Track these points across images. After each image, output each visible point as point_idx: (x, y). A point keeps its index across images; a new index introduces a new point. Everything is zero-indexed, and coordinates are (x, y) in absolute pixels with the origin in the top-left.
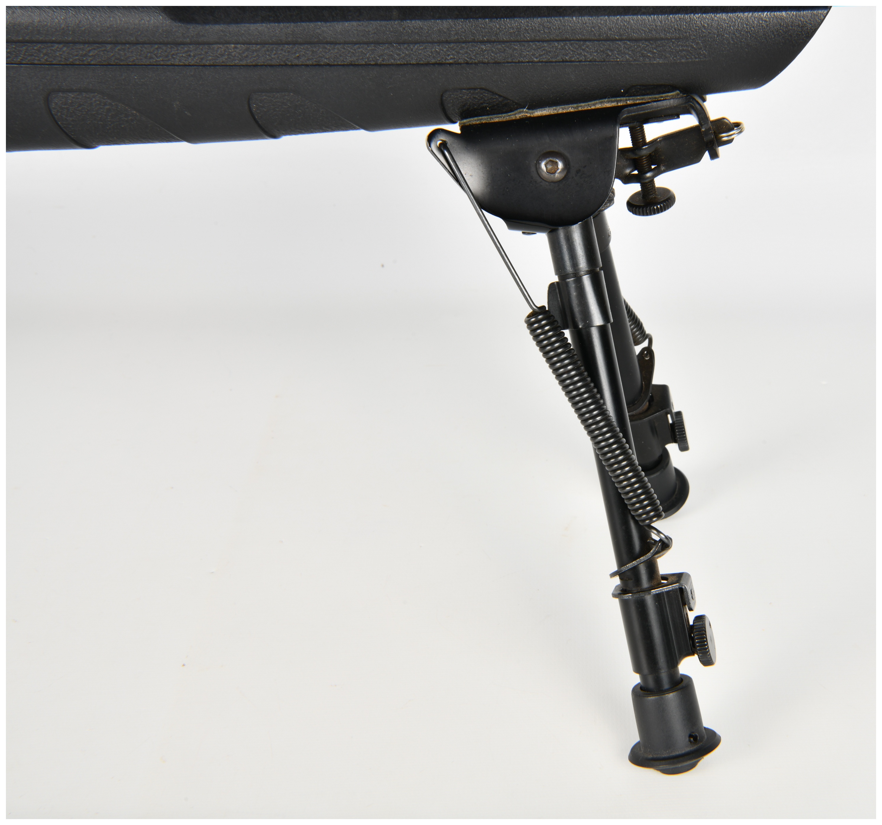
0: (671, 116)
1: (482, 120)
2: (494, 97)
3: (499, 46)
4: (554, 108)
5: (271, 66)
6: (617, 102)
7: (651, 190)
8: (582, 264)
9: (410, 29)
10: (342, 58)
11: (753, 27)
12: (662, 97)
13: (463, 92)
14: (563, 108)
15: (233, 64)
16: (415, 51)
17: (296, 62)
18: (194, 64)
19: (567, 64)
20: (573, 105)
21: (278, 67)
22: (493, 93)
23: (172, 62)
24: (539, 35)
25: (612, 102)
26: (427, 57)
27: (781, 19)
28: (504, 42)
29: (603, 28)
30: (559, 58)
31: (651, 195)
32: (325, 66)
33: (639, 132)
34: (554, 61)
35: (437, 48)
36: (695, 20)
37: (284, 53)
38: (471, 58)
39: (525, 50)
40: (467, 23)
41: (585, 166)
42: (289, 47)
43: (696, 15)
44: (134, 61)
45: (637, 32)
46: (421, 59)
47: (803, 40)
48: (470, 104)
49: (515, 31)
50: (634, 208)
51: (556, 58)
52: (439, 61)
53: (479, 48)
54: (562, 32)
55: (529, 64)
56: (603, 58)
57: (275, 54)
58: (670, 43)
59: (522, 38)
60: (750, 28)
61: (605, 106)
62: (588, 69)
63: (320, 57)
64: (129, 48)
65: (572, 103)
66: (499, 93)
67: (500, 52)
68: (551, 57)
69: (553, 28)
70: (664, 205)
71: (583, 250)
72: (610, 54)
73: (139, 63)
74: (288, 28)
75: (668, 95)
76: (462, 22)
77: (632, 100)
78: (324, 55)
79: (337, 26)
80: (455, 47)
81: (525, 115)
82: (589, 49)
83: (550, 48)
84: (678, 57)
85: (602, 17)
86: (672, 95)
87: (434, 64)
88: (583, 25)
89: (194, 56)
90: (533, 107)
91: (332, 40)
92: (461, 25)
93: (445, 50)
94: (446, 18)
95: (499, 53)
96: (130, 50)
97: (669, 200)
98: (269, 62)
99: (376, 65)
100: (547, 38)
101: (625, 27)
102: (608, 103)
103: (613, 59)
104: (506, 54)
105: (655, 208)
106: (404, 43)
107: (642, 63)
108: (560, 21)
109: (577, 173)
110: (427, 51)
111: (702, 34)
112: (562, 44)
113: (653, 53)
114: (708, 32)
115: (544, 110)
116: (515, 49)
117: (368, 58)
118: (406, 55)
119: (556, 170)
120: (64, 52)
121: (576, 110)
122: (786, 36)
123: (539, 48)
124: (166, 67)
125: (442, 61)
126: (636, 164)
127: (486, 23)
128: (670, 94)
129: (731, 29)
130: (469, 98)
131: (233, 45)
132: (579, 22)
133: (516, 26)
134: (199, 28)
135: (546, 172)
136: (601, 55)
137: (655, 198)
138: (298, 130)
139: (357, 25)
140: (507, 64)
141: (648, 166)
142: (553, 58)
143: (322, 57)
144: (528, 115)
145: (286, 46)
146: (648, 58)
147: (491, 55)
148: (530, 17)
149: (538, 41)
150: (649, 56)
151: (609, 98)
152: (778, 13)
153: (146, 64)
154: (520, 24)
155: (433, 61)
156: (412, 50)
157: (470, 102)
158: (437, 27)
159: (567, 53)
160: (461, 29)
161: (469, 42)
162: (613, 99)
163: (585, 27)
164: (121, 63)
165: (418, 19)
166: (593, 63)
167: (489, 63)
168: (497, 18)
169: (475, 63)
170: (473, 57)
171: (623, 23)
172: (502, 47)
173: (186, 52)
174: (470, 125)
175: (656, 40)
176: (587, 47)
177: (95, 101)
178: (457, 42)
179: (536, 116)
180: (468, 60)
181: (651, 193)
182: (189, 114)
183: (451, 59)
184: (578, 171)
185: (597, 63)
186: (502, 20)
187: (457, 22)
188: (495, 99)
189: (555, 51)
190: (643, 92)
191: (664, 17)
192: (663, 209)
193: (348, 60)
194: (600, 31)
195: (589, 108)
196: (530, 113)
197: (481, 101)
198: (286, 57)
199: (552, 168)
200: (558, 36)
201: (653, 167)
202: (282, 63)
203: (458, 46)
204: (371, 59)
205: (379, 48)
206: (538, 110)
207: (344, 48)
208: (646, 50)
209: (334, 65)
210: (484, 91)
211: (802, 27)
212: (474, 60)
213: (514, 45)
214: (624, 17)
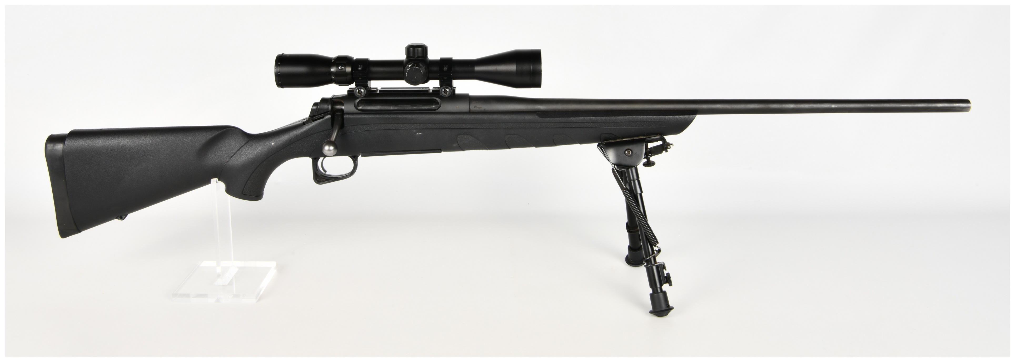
0: (656, 142)
1: (610, 142)
8: (635, 178)
12: (655, 137)
14: (630, 138)
15: (551, 127)
17: (566, 127)
18: (542, 128)
20: (633, 138)
21: (561, 128)
22: (613, 134)
23: (536, 127)
27: (685, 118)
28: (617, 122)
33: (647, 146)
35: (600, 123)
37: (563, 125)
39: (622, 124)
44: (527, 127)
45: (649, 120)
50: (645, 165)
53: (611, 123)
58: (657, 123)
59: (622, 121)
60: (679, 120)
61: (640, 138)
64: (527, 124)
71: (635, 174)
72: (643, 125)
77: (646, 137)
81: (620, 140)
82: (637, 124)
86: (658, 136)
90: (623, 138)
91: (575, 121)
95: (615, 125)
97: (653, 164)
106: (592, 122)
112: (631, 123)
120: (512, 125)
122: (686, 123)
125: (602, 127)
126: (646, 154)
129: (672, 119)
130: (607, 136)
131: (551, 123)
132: (636, 118)
134: (544, 119)
135: (627, 154)
137: (650, 163)
143: (572, 126)
148: (624, 116)
149: (626, 122)
150: (652, 126)
153: (530, 128)
154: (621, 118)
155: (599, 126)
156: (594, 124)
158: (601, 119)
161: (608, 122)
162: (643, 136)
164: (524, 128)
173: (540, 125)
175: (654, 122)
177: (516, 137)
178: (605, 122)
190: (649, 135)
191: (656, 117)
193: (579, 126)
194: (641, 120)
197: (610, 137)
201: (650, 154)
205: (586, 123)
209: (575, 127)
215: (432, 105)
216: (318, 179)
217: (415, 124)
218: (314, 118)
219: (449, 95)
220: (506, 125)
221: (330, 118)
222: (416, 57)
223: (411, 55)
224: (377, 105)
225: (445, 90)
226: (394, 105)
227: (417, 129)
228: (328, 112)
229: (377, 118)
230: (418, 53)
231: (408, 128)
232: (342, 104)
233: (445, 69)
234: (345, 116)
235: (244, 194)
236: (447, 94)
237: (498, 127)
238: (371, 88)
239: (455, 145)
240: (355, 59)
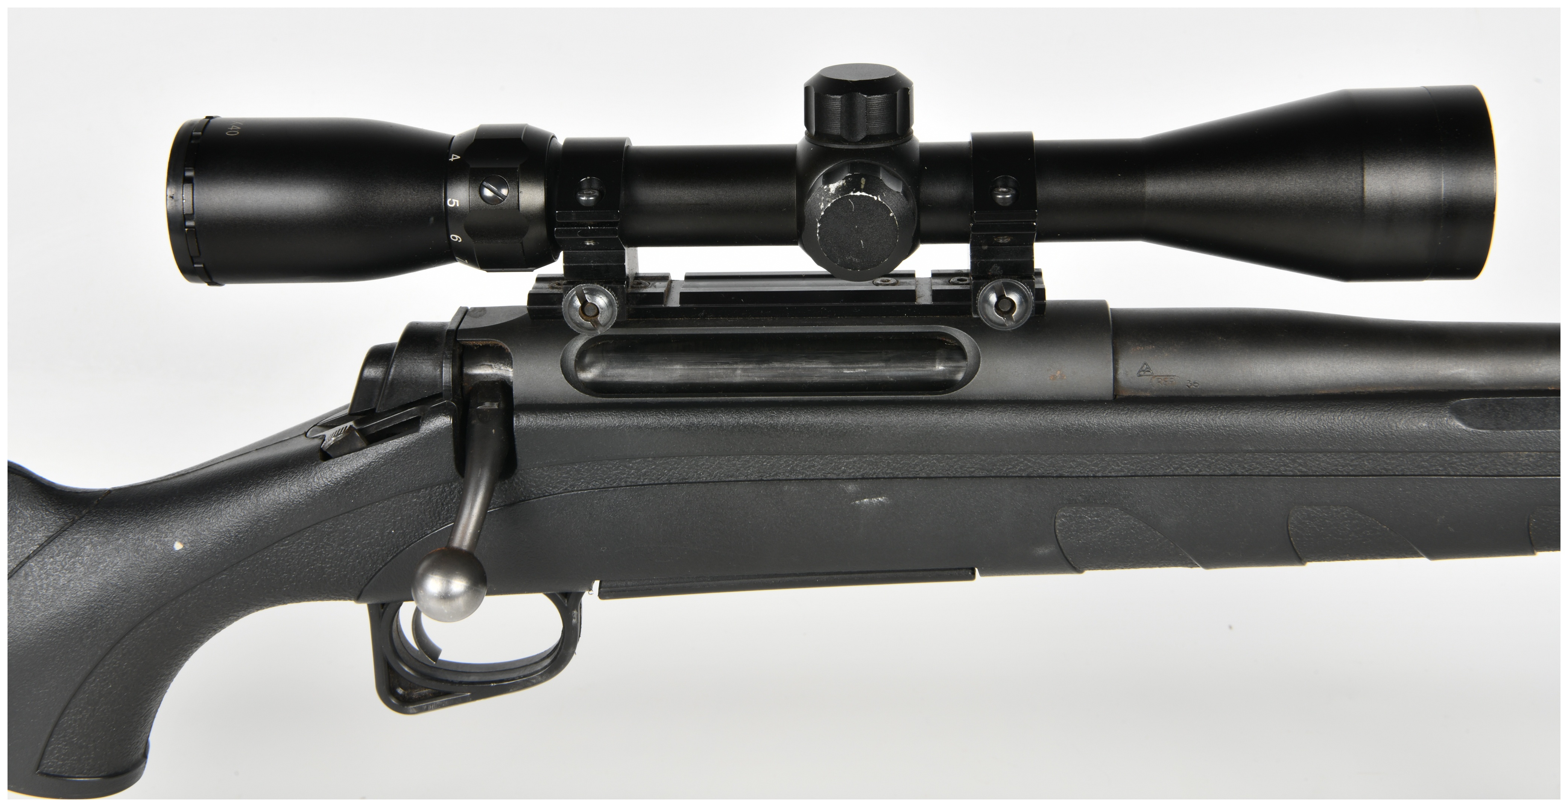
15: (1522, 474)
18: (1474, 474)
23: (1448, 471)
44: (1402, 470)
64: (1400, 457)
73: (1408, 473)
89: (1476, 465)
120: (1322, 461)
131: (1526, 453)
153: (1416, 474)
164: (1387, 473)
173: (1467, 460)
215: (932, 359)
216: (400, 691)
217: (856, 455)
218: (373, 425)
219: (1023, 322)
220: (1294, 461)
221: (447, 428)
222: (861, 136)
223: (836, 128)
224: (671, 362)
225: (1000, 297)
226: (749, 362)
227: (863, 478)
228: (439, 396)
229: (674, 429)
230: (868, 118)
231: (819, 475)
232: (500, 356)
233: (1003, 196)
234: (522, 421)
235: (48, 775)
236: (1010, 318)
237: (1256, 472)
238: (637, 277)
239: (1042, 551)
240: (560, 141)
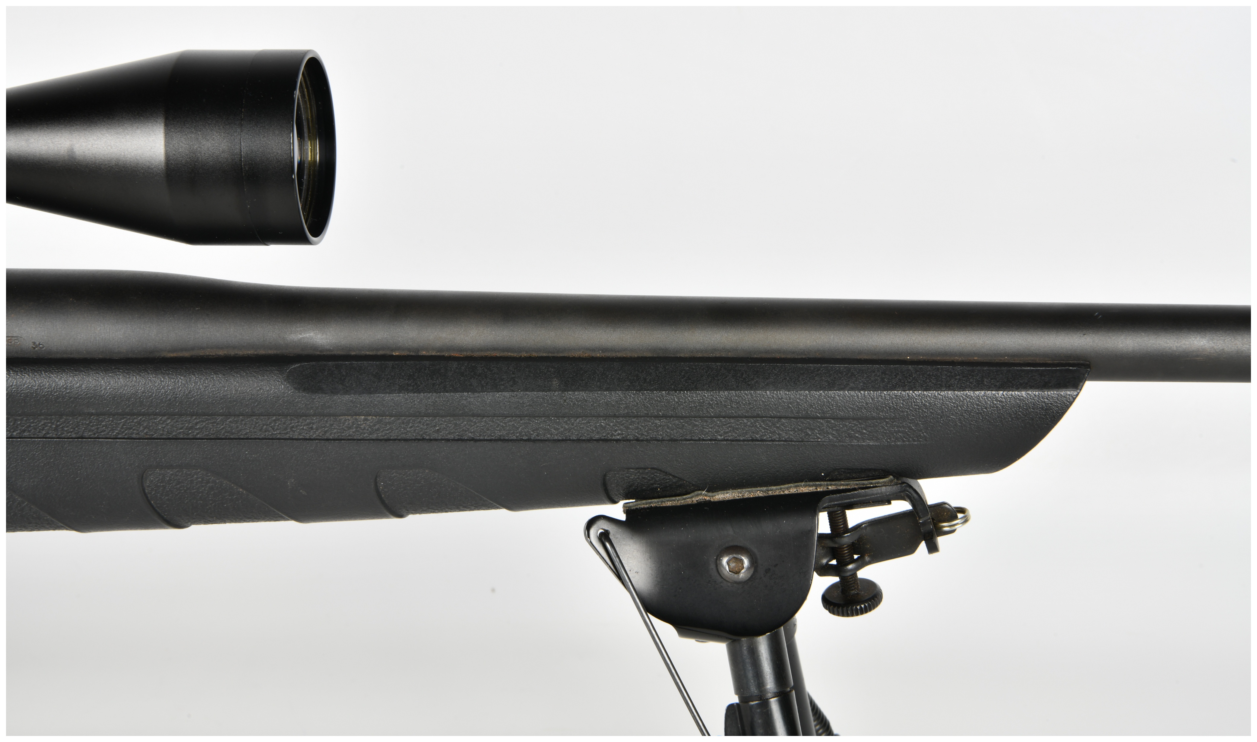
0: (880, 503)
1: (652, 504)
2: (667, 478)
3: (677, 422)
4: (739, 490)
5: (406, 440)
6: (816, 486)
7: (853, 585)
8: (769, 684)
9: (572, 401)
10: (489, 432)
11: (986, 408)
12: (871, 483)
13: (631, 471)
14: (749, 491)
15: (361, 437)
16: (576, 425)
17: (435, 436)
18: (316, 438)
19: (757, 443)
20: (762, 488)
21: (413, 441)
22: (666, 473)
23: (291, 435)
24: (725, 411)
25: (810, 486)
26: (590, 432)
27: (1020, 400)
28: (682, 417)
29: (803, 404)
30: (748, 437)
31: (853, 590)
32: (468, 442)
33: (839, 517)
34: (742, 439)
35: (602, 423)
36: (915, 398)
37: (422, 426)
38: (642, 435)
39: (708, 426)
40: (640, 395)
41: (777, 565)
42: (428, 419)
43: (915, 392)
44: (246, 434)
45: (843, 410)
46: (582, 434)
47: (1047, 424)
48: (637, 484)
49: (696, 405)
50: (832, 607)
51: (744, 436)
52: (605, 436)
53: (652, 424)
54: (752, 408)
55: (712, 442)
56: (801, 438)
57: (411, 427)
58: (883, 422)
59: (704, 413)
60: (982, 409)
61: (801, 492)
62: (782, 449)
63: (463, 430)
64: (242, 420)
65: (761, 485)
66: (673, 474)
67: (678, 428)
68: (738, 435)
69: (742, 403)
70: (869, 604)
71: (771, 666)
72: (810, 433)
73: (252, 437)
74: (429, 399)
75: (879, 481)
76: (634, 395)
77: (834, 485)
78: (468, 429)
79: (486, 397)
80: (624, 422)
81: (704, 498)
82: (784, 427)
83: (738, 425)
84: (892, 439)
85: (802, 392)
86: (883, 482)
87: (598, 440)
88: (778, 401)
89: (317, 429)
90: (713, 488)
91: (479, 412)
92: (633, 398)
93: (612, 424)
94: (615, 390)
95: (676, 429)
96: (243, 422)
97: (875, 598)
98: (404, 436)
99: (529, 440)
100: (735, 414)
101: (829, 404)
102: (805, 488)
103: (813, 439)
104: (685, 431)
105: (858, 607)
106: (563, 417)
107: (849, 445)
108: (752, 395)
109: (766, 573)
110: (590, 425)
111: (923, 414)
112: (753, 421)
113: (862, 434)
114: (931, 412)
115: (727, 493)
116: (696, 425)
117: (520, 433)
118: (566, 430)
119: (740, 568)
120: (167, 424)
121: (765, 494)
122: (1027, 420)
123: (725, 425)
124: (283, 441)
125: (608, 437)
126: (834, 553)
127: (663, 396)
128: (881, 480)
129: (958, 409)
130: (638, 478)
131: (363, 417)
132: (773, 397)
133: (698, 399)
134: (327, 397)
135: (728, 571)
136: (799, 434)
137: (858, 594)
138: (431, 510)
139: (510, 396)
140: (685, 442)
141: (850, 556)
142: (740, 436)
143: (466, 431)
144: (708, 498)
145: (425, 418)
146: (856, 440)
147: (666, 431)
148: (716, 390)
149: (724, 417)
150: (857, 437)
151: (806, 481)
152: (1016, 393)
153: (261, 437)
154: (702, 398)
155: (597, 437)
156: (573, 425)
157: (638, 482)
158: (604, 400)
159: (758, 431)
160: (632, 402)
161: (641, 417)
162: (811, 483)
163: (780, 402)
164: (232, 437)
165: (582, 390)
166: (789, 442)
167: (664, 440)
168: (676, 391)
169: (647, 440)
170: (645, 433)
171: (826, 399)
172: (680, 422)
173: (308, 424)
174: (637, 509)
175: (866, 419)
176: (783, 425)
177: (197, 478)
178: (627, 416)
179: (717, 500)
180: (639, 436)
181: (853, 588)
182: (304, 493)
183: (619, 434)
184: (768, 571)
185: (793, 443)
186: (682, 392)
187: (628, 394)
188: (669, 479)
189: (743, 428)
190: (848, 475)
191: (876, 394)
192: (868, 610)
193: (498, 434)
194: (799, 407)
195: (782, 493)
196: (709, 496)
197: (651, 482)
198: (424, 430)
199: (736, 565)
200: (747, 412)
201: (856, 557)
202: (419, 437)
203: (627, 421)
204: (523, 433)
205: (534, 421)
206: (720, 492)
207: (493, 422)
208: (853, 431)
209: (480, 440)
210: (656, 471)
211: (1046, 409)
212: (646, 436)
213: (695, 420)
214: (828, 393)
